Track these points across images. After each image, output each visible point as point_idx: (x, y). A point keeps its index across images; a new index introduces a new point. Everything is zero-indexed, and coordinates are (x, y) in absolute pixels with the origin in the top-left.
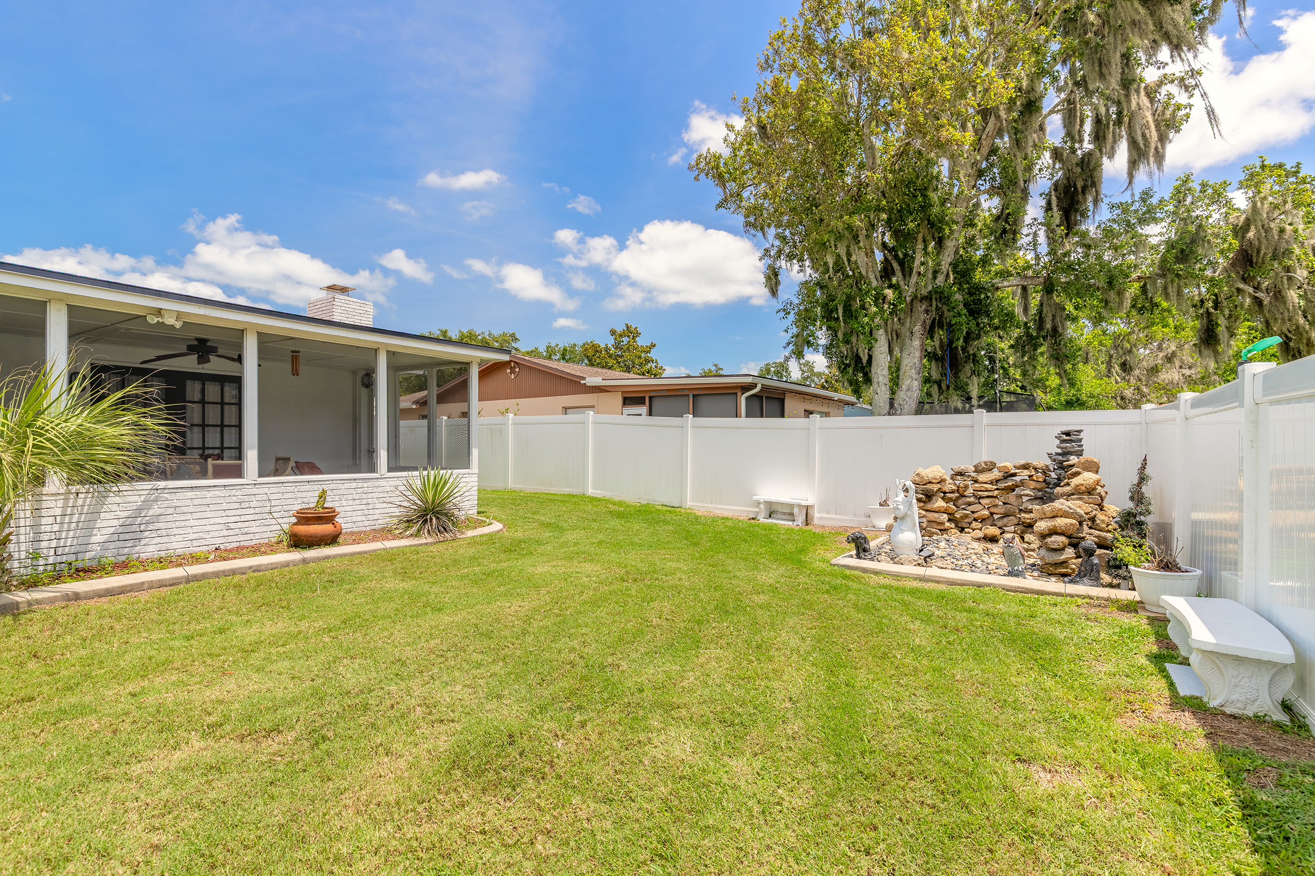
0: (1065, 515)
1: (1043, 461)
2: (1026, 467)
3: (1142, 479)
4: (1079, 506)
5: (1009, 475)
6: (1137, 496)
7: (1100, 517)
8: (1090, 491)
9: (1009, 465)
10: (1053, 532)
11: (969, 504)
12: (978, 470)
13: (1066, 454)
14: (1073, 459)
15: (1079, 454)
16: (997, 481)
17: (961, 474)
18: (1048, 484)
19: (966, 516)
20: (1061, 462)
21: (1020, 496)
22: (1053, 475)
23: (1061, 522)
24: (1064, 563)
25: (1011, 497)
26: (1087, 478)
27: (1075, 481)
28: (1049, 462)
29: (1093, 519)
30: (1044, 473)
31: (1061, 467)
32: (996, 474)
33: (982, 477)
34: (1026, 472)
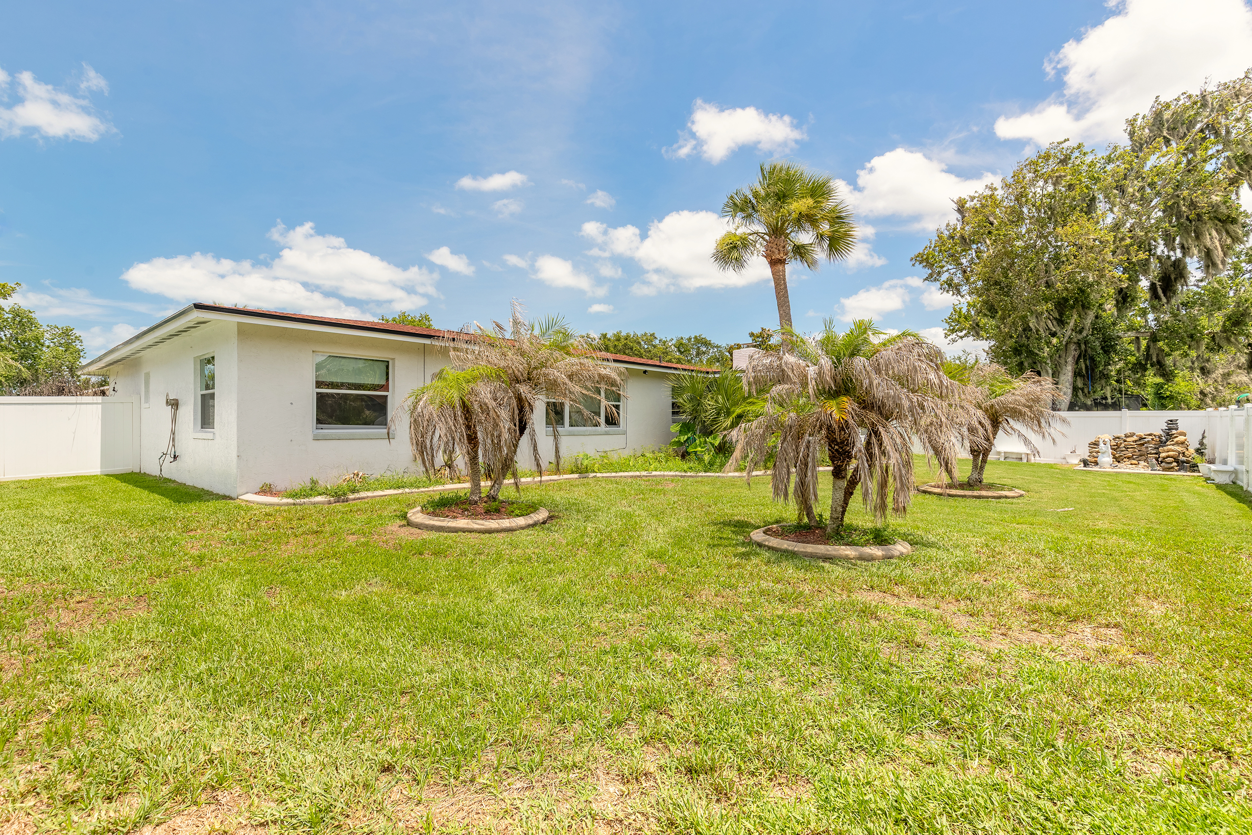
0: (1173, 451)
1: (1159, 432)
2: (1150, 435)
3: (1203, 437)
4: (1179, 448)
5: (1141, 439)
6: (1201, 443)
7: (1187, 453)
8: (1183, 443)
9: (1142, 434)
10: (1168, 457)
11: (1123, 451)
12: (1126, 436)
13: (1170, 429)
14: (1174, 432)
15: (1177, 429)
16: (1136, 441)
17: (1118, 438)
18: (1161, 442)
19: (1121, 456)
20: (1168, 433)
21: (1147, 447)
22: (1164, 438)
23: (1171, 453)
24: (1172, 468)
25: (1143, 448)
26: (1181, 438)
27: (1175, 440)
28: (1162, 433)
29: (1184, 453)
30: (1159, 437)
31: (1168, 434)
32: (1135, 438)
33: (1128, 439)
34: (1151, 437)
